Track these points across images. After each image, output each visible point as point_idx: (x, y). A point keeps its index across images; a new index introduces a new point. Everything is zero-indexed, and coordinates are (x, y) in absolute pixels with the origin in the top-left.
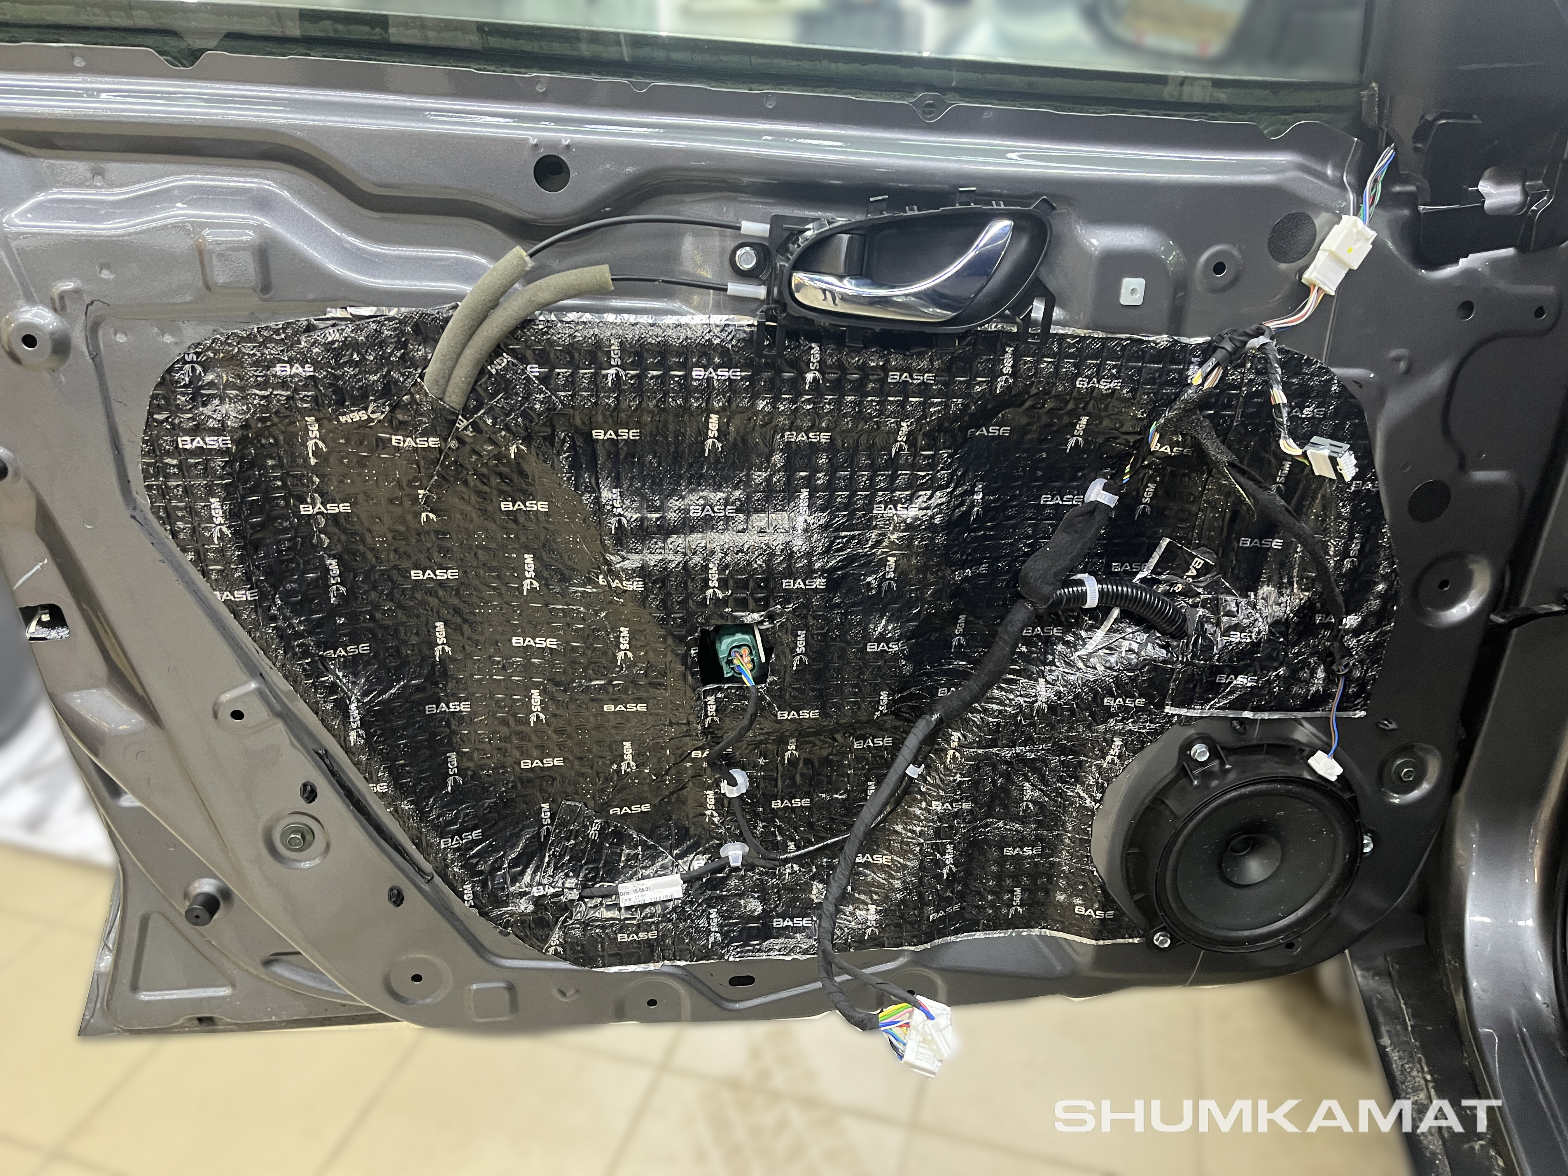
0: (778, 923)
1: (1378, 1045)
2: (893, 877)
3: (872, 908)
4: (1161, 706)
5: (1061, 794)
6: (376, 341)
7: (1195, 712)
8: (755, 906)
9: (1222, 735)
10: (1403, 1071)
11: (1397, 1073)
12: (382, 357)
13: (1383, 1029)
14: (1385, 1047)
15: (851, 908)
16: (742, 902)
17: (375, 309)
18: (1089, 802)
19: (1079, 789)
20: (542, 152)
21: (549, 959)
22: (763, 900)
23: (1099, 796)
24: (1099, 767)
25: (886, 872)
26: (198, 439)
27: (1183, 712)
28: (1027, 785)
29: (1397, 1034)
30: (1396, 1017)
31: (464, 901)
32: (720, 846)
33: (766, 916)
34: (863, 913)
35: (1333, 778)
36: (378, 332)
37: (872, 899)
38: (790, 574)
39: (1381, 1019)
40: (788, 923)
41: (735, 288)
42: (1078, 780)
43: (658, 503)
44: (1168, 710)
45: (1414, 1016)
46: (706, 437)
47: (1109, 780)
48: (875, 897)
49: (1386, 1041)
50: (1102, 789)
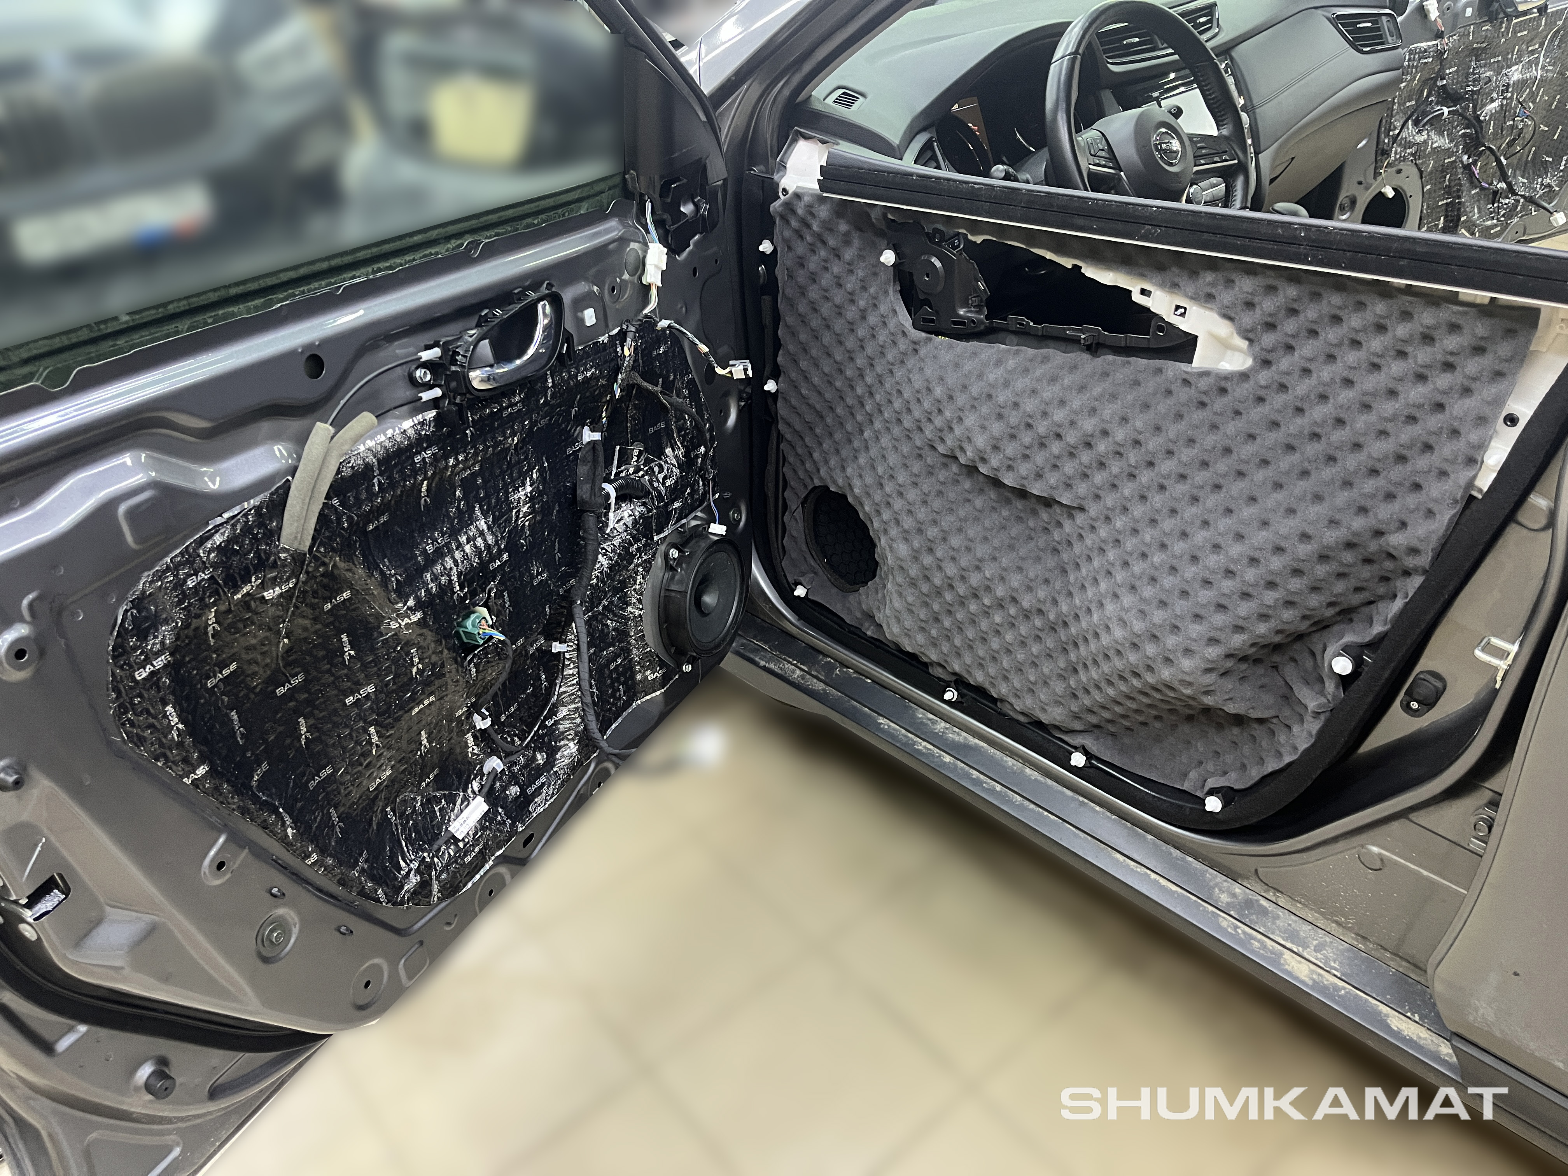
0: (529, 791)
1: (761, 667)
2: (574, 719)
3: (571, 744)
4: (652, 539)
5: (623, 617)
6: (247, 529)
7: (666, 533)
8: (514, 790)
9: (675, 539)
10: (781, 669)
11: (780, 672)
12: (253, 538)
13: (757, 659)
14: (764, 666)
15: (559, 753)
16: (507, 792)
17: (238, 507)
18: (637, 613)
19: (630, 609)
20: (308, 354)
21: (438, 905)
22: (517, 783)
23: (641, 606)
24: (635, 590)
25: (568, 719)
26: (148, 666)
27: (662, 536)
28: (609, 622)
29: (765, 657)
30: (758, 650)
31: (381, 903)
32: (482, 767)
33: (523, 791)
34: (568, 751)
35: (724, 533)
36: (247, 522)
37: (568, 740)
38: (492, 559)
39: (752, 656)
40: (534, 787)
41: (426, 396)
42: (628, 604)
43: (409, 555)
44: (656, 538)
45: (765, 643)
46: (421, 497)
47: (641, 594)
48: (570, 737)
49: (762, 663)
50: (640, 601)
